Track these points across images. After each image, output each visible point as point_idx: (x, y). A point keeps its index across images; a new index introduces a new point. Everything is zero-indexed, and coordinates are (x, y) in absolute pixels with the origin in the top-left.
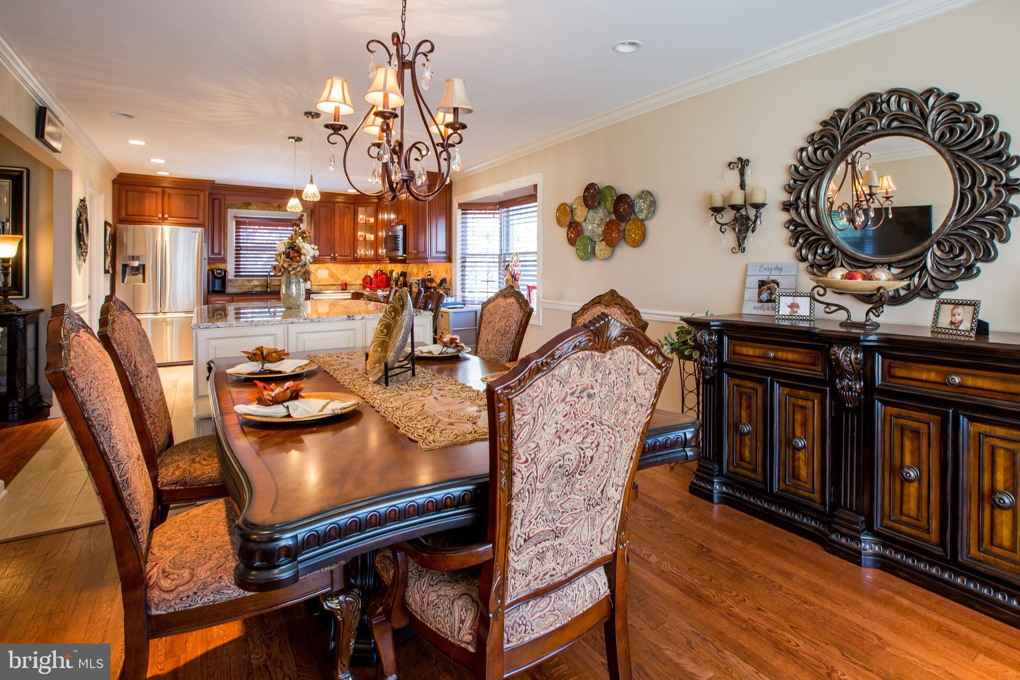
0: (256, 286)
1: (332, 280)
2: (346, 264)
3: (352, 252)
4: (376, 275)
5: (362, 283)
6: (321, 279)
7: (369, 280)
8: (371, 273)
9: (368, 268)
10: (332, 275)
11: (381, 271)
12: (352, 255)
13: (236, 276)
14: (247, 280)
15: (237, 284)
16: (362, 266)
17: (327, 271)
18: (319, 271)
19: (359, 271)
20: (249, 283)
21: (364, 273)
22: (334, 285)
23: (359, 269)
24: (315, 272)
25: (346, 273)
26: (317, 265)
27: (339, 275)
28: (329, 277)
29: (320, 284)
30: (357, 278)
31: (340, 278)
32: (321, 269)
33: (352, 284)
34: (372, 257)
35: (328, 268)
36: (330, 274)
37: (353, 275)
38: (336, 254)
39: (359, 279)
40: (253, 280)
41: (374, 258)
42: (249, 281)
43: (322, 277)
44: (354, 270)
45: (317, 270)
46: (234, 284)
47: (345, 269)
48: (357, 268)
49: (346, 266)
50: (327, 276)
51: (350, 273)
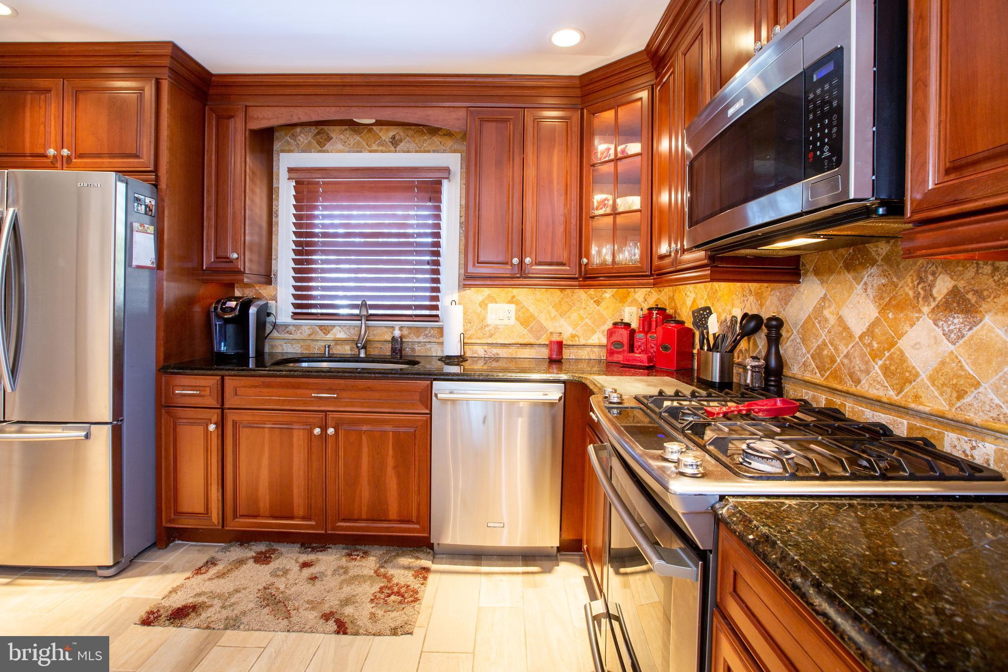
0: (338, 341)
1: (520, 329)
2: (562, 288)
3: (575, 251)
4: (646, 320)
5: (604, 341)
6: (496, 328)
7: (623, 335)
8: (632, 315)
9: (623, 300)
10: (525, 320)
11: (661, 310)
12: (574, 259)
13: (295, 316)
14: (320, 326)
15: (297, 336)
16: (608, 293)
17: (512, 307)
18: (490, 306)
19: (599, 310)
20: (324, 333)
21: (613, 315)
22: (531, 345)
23: (598, 303)
24: (479, 309)
25: (562, 314)
26: (486, 291)
27: (542, 318)
28: (518, 323)
29: (494, 342)
30: (593, 328)
31: (545, 327)
32: (496, 303)
33: (577, 343)
34: (636, 267)
35: (514, 299)
36: (519, 315)
37: (582, 319)
38: (528, 260)
39: (598, 332)
40: (334, 326)
41: (642, 270)
42: (325, 330)
43: (499, 322)
44: (583, 306)
45: (486, 305)
46: (291, 336)
47: (560, 302)
48: (592, 301)
49: (562, 293)
50: (513, 321)
51: (574, 316)
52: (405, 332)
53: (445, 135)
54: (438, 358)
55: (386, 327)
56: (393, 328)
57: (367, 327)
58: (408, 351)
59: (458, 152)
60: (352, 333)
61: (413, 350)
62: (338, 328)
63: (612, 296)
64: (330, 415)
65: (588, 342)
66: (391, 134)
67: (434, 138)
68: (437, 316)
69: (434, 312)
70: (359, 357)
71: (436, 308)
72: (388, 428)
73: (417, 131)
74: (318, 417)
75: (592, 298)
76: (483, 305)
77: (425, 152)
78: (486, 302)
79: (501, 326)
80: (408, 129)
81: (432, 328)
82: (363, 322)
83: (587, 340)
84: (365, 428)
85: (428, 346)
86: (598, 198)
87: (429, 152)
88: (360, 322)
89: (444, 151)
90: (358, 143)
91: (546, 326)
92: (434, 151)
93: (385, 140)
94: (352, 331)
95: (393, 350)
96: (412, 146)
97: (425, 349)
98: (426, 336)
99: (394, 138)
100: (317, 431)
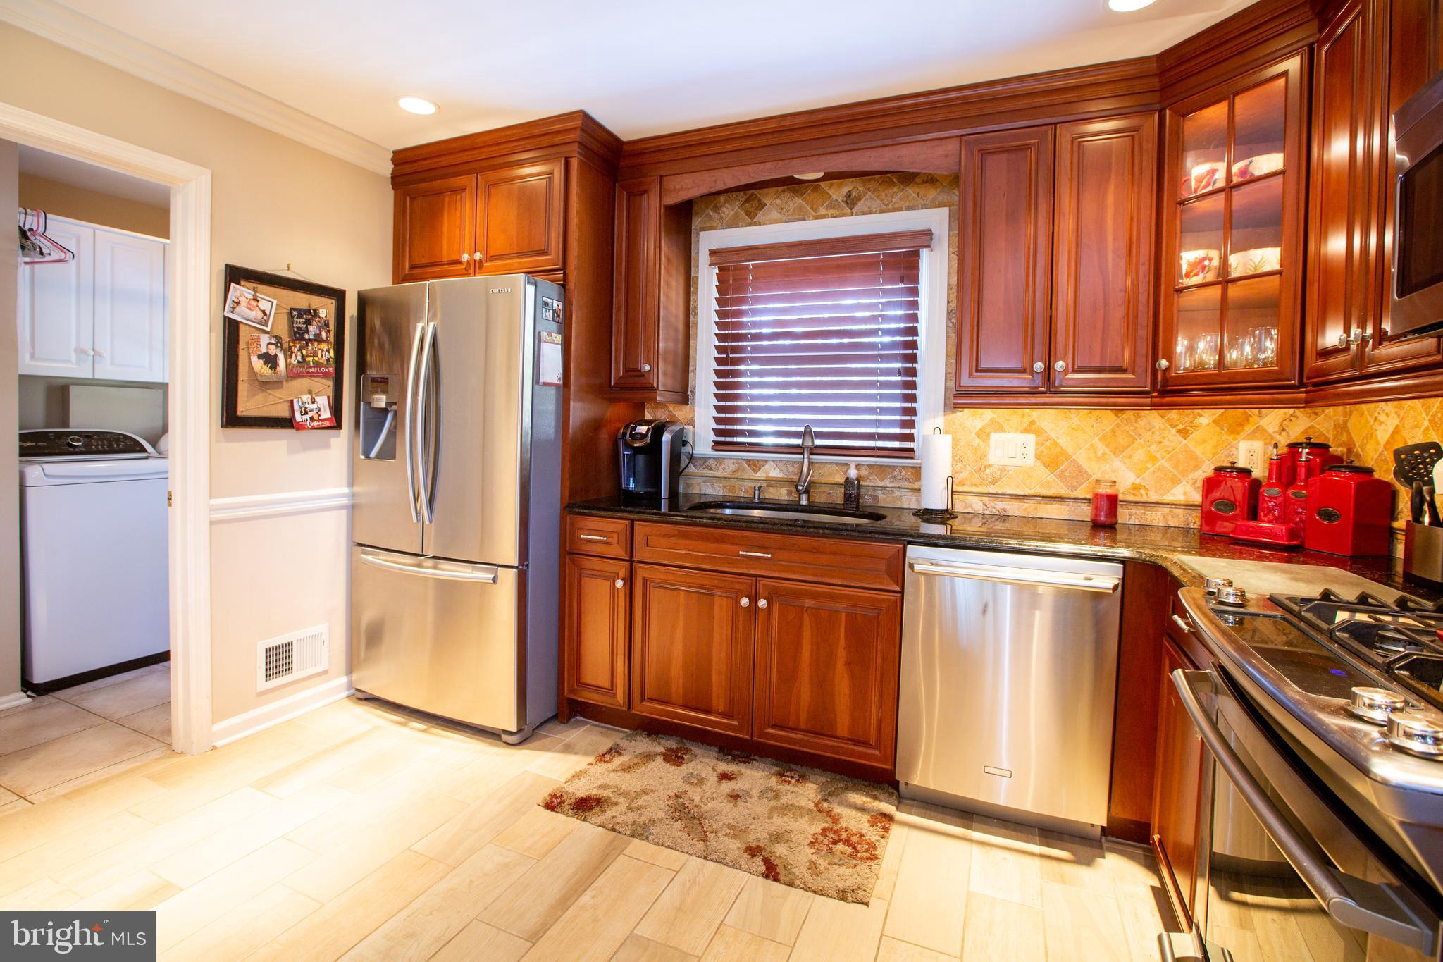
0: (771, 482)
1: (1043, 473)
2: (1118, 409)
3: (1144, 348)
4: (1285, 466)
5: (1197, 498)
6: (1003, 470)
7: (1237, 487)
8: (1253, 455)
9: (1235, 429)
10: (1052, 459)
11: (1319, 448)
12: (1143, 362)
13: (717, 446)
14: (748, 461)
15: (719, 472)
16: (1206, 418)
17: (1031, 439)
18: (995, 437)
19: (1186, 446)
20: (753, 470)
21: (1215, 454)
22: (1061, 498)
23: (1184, 433)
24: (977, 441)
25: (1117, 451)
26: (988, 414)
27: (1082, 458)
28: (1039, 463)
29: (1000, 492)
30: (1175, 475)
31: (1086, 472)
32: (1004, 431)
33: (1145, 499)
34: (1270, 372)
35: (1033, 427)
36: (1042, 452)
37: (1154, 459)
38: (1060, 365)
39: (1184, 483)
40: (766, 461)
41: (1283, 377)
42: (755, 465)
43: (1006, 461)
44: (1157, 438)
45: (988, 435)
46: (711, 473)
47: (1114, 431)
48: (1174, 431)
49: (1119, 417)
50: (1031, 461)
51: (1139, 454)
52: (864, 472)
53: (924, 182)
54: (912, 511)
55: (837, 464)
56: (847, 465)
57: (811, 463)
58: (867, 499)
59: (945, 206)
60: (790, 470)
61: (875, 498)
62: (772, 463)
63: (1214, 421)
64: (762, 582)
65: (1165, 497)
66: (845, 190)
67: (907, 189)
68: (911, 450)
69: (907, 445)
70: (799, 504)
71: (910, 438)
72: (839, 606)
73: (883, 181)
74: (747, 583)
75: (1173, 426)
76: (983, 434)
77: (895, 210)
78: (988, 430)
79: (1011, 468)
80: (869, 180)
81: (903, 467)
82: (806, 456)
83: (1162, 495)
84: (808, 603)
85: (898, 493)
86: (1188, 257)
87: (900, 210)
88: (801, 456)
89: (924, 207)
90: (800, 208)
91: (1089, 471)
92: (908, 208)
93: (837, 200)
94: (791, 469)
95: (847, 497)
96: (876, 203)
97: (893, 497)
98: (895, 478)
99: (850, 196)
100: (745, 601)
